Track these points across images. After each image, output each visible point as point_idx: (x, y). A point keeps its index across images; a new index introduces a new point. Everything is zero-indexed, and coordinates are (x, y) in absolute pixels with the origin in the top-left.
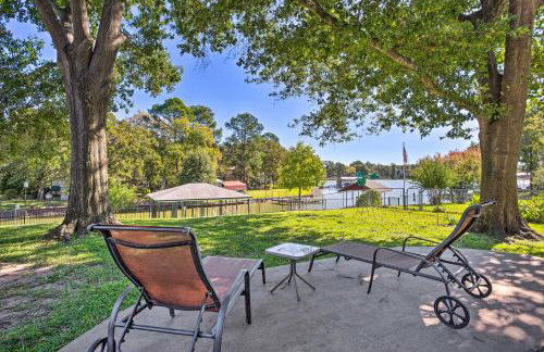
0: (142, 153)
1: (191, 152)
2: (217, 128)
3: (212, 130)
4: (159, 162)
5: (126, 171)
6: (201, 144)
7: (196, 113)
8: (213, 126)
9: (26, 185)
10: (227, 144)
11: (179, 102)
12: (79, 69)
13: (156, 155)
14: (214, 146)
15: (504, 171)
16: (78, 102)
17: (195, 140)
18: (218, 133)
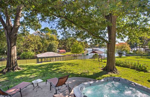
0: (37, 43)
1: (50, 42)
2: (58, 35)
3: (57, 36)
4: (41, 45)
5: (32, 48)
6: (53, 40)
7: (52, 31)
8: (57, 35)
9: (5, 52)
10: (61, 39)
11: (48, 29)
12: (9, 32)
13: (41, 43)
14: (57, 40)
15: (111, 56)
16: (9, 40)
17: (52, 39)
18: (58, 37)
